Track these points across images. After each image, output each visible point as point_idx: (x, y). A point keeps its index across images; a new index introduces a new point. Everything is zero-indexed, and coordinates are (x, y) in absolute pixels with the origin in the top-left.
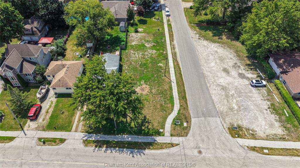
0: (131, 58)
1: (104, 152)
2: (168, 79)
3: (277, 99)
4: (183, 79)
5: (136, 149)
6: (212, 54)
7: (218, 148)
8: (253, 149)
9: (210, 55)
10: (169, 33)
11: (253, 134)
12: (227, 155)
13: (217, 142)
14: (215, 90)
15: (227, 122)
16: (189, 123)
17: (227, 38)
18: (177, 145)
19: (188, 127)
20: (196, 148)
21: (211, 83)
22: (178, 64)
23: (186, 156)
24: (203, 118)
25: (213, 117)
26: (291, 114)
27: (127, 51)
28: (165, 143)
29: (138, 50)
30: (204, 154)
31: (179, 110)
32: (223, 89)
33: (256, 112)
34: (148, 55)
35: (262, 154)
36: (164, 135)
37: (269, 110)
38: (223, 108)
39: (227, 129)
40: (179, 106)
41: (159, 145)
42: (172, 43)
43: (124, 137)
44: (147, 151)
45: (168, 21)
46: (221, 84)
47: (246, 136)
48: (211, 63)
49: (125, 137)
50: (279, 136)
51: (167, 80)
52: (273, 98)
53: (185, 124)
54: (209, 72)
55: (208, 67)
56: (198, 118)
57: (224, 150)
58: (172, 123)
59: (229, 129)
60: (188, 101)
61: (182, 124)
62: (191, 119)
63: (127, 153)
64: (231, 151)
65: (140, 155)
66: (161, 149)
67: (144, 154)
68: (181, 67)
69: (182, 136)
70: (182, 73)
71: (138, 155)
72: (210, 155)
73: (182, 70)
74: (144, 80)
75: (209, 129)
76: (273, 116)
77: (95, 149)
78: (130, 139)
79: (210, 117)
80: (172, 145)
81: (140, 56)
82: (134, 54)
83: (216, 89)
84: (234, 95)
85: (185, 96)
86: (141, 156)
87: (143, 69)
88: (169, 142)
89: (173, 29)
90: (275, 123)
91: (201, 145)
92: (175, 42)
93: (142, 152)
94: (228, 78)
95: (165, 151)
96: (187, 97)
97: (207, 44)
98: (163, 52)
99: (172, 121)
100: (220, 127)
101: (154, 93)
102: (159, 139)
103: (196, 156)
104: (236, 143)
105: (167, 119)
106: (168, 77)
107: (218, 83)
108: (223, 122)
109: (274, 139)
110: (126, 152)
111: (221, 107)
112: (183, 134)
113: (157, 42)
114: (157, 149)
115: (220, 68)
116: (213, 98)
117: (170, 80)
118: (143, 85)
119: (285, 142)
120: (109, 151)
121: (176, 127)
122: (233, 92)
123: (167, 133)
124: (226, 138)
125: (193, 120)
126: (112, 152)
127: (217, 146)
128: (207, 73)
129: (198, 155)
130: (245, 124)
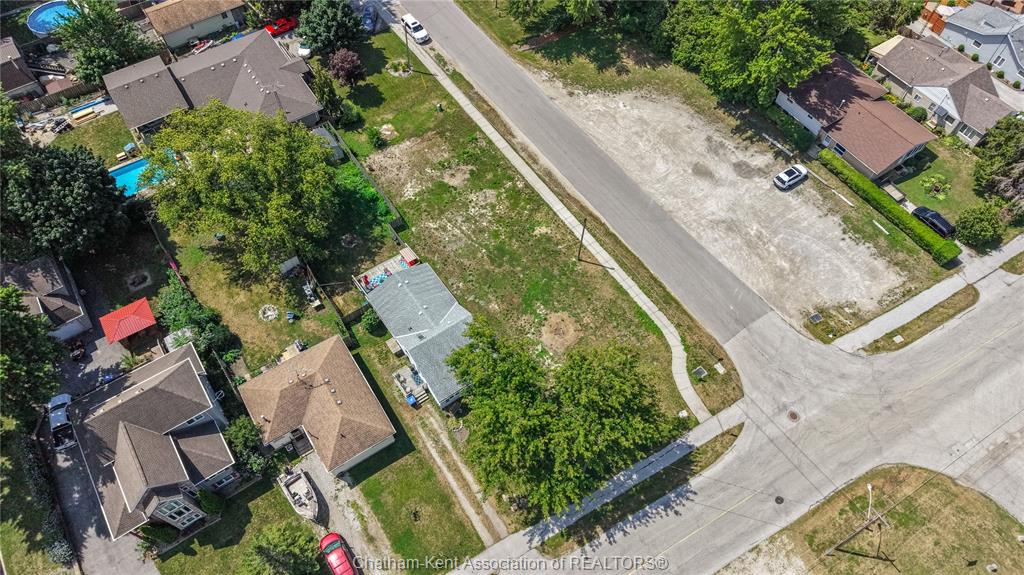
0: (449, 249)
1: (610, 543)
2: (594, 267)
3: (847, 200)
4: (627, 248)
5: (670, 491)
6: (637, 133)
7: (817, 386)
8: (875, 348)
9: (635, 138)
10: (479, 108)
11: (854, 314)
12: (843, 390)
13: (808, 373)
14: (716, 240)
15: (792, 312)
16: (725, 361)
17: (637, 63)
18: (741, 427)
19: (732, 372)
20: (780, 411)
21: (695, 224)
22: (583, 208)
23: (775, 442)
24: (744, 332)
25: (759, 317)
26: (891, 226)
27: (413, 229)
28: (715, 439)
29: (442, 212)
30: (803, 417)
31: (683, 341)
32: (729, 229)
33: (827, 255)
34: (482, 214)
35: (895, 349)
36: (697, 423)
37: (846, 236)
38: (763, 280)
39: (803, 330)
40: (672, 328)
41: (705, 452)
42: (514, 141)
43: (619, 479)
44: (694, 482)
45: (440, 60)
46: (718, 218)
47: (845, 325)
48: (654, 164)
49: (622, 478)
50: (897, 291)
51: (592, 269)
52: (838, 202)
53: (720, 369)
54: (669, 193)
55: (658, 181)
56: (734, 336)
57: (832, 382)
58: (692, 382)
59: (806, 327)
60: (682, 303)
61: (713, 373)
62: (721, 347)
63: (658, 513)
64: (843, 376)
65: (688, 499)
66: (718, 456)
67: (695, 493)
68: (597, 213)
69: (734, 401)
70: (612, 230)
71: (684, 502)
72: (815, 412)
73: (603, 220)
74: (537, 300)
75: (773, 352)
76: (862, 248)
77: (584, 552)
78: (634, 477)
79: (754, 320)
80: (732, 434)
81: (464, 228)
82: (444, 229)
83: (716, 236)
84: (761, 233)
85: (668, 294)
86: (692, 500)
87: (507, 267)
88: (719, 432)
89: (477, 89)
90: (876, 262)
91: (784, 399)
92: (521, 136)
93: (687, 491)
94: (721, 190)
95: (729, 457)
96: (672, 294)
97: (604, 105)
98: (515, 186)
99: (686, 376)
100: (789, 333)
101: (591, 325)
102: (696, 438)
103: (792, 429)
104: (840, 352)
105: (672, 378)
106: (589, 260)
107: (709, 218)
108: (786, 318)
109: (895, 304)
110: (654, 511)
111: (758, 282)
112: (732, 396)
113: (472, 159)
114: (710, 464)
115: (685, 171)
116: (728, 266)
117: (601, 268)
118: (548, 317)
119: (915, 298)
120: (619, 535)
121: (706, 384)
122: (755, 226)
123: (700, 412)
124: (816, 354)
125: (727, 347)
126: (625, 533)
127: (814, 382)
128: (668, 202)
129: (795, 424)
130: (826, 297)
